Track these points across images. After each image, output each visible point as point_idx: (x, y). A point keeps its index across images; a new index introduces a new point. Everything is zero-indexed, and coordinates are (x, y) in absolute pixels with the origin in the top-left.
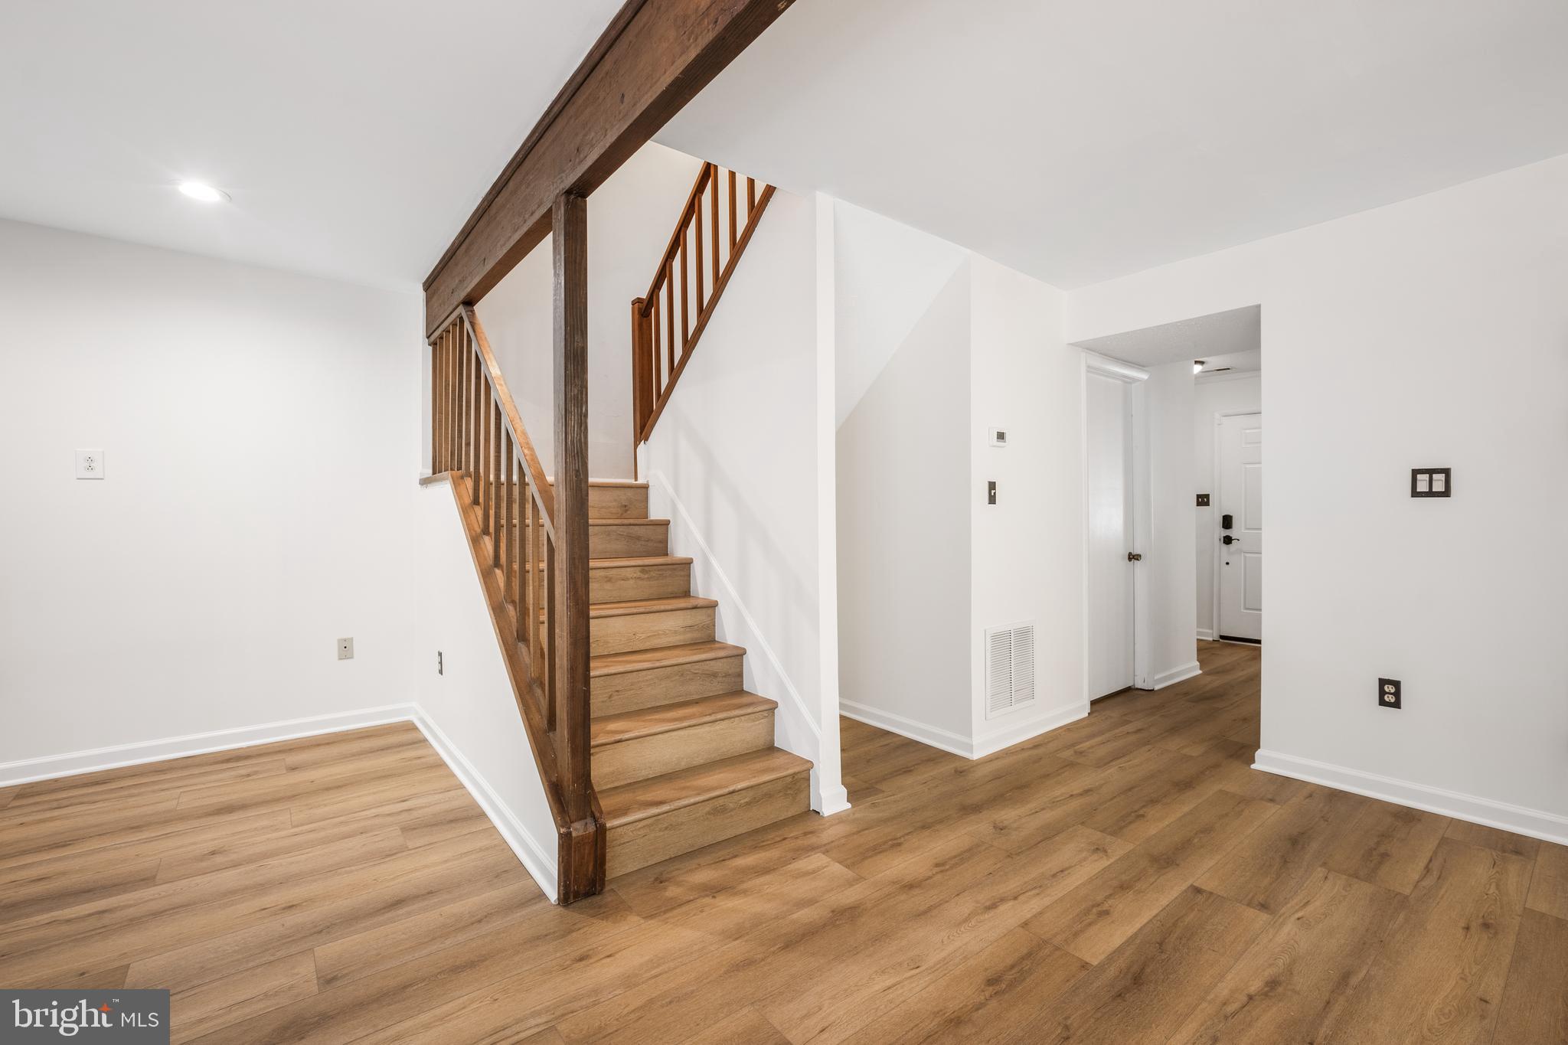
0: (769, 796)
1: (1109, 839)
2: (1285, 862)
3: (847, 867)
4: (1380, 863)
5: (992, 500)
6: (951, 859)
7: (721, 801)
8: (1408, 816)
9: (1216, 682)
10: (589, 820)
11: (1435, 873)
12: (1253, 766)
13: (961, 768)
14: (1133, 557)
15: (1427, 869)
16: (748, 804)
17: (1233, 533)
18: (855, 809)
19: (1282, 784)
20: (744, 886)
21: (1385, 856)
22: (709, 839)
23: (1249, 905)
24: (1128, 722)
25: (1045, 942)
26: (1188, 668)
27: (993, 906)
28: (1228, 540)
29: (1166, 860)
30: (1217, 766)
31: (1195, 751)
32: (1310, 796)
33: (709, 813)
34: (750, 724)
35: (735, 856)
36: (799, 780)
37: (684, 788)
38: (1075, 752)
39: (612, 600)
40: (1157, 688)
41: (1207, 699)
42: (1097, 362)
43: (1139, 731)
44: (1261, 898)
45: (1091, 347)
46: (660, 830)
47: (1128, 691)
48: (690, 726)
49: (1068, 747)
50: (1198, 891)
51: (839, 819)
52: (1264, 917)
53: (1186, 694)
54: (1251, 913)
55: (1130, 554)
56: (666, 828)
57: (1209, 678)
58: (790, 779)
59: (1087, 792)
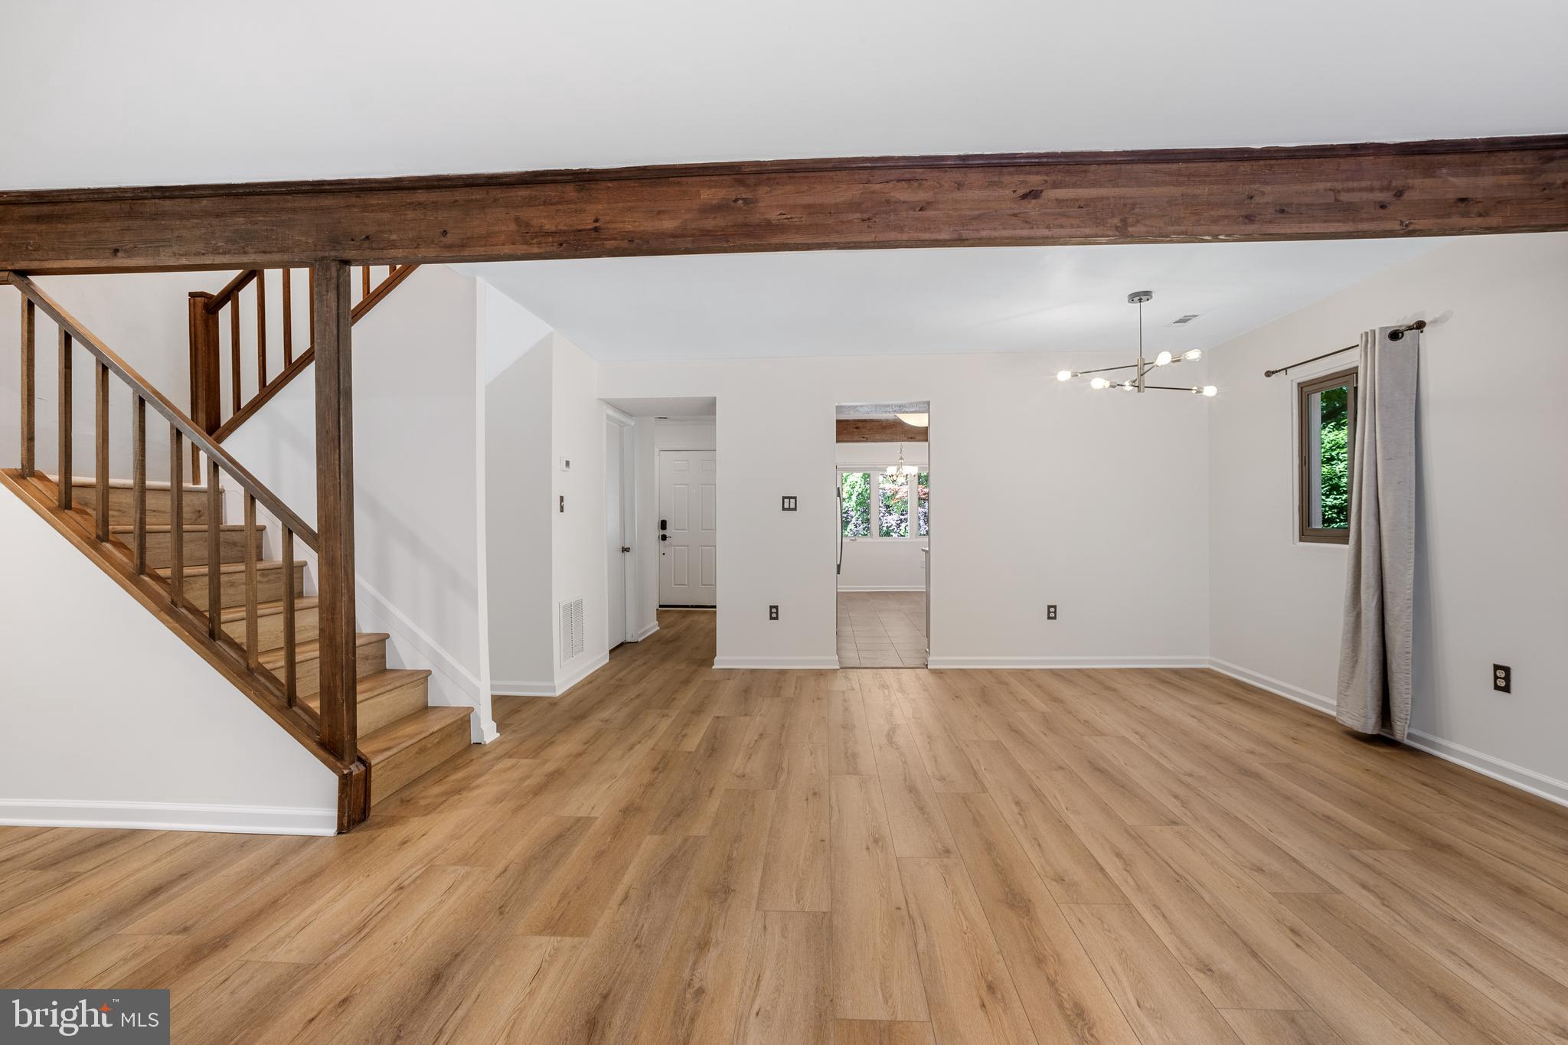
0: (449, 736)
1: (666, 711)
2: (746, 699)
3: (533, 758)
4: (780, 691)
5: (562, 510)
6: (592, 738)
7: (423, 743)
8: (783, 672)
9: (669, 633)
10: (357, 763)
11: (799, 688)
12: (713, 667)
13: (553, 703)
14: (625, 550)
15: (796, 688)
16: (438, 743)
17: (667, 533)
18: (503, 736)
19: (730, 673)
20: (474, 784)
21: (780, 688)
22: (417, 774)
23: (740, 716)
24: (635, 661)
25: (668, 751)
26: (652, 626)
27: (631, 748)
28: (664, 538)
29: (699, 710)
30: (695, 671)
31: (682, 666)
32: (743, 674)
33: (417, 753)
34: (413, 690)
35: (448, 776)
36: (463, 721)
37: (394, 739)
38: (617, 680)
39: (234, 604)
40: (639, 640)
41: (671, 641)
42: (611, 412)
43: (644, 664)
44: (744, 713)
45: (611, 403)
46: (390, 770)
47: (621, 645)
48: (378, 695)
49: (612, 678)
50: (718, 717)
51: (497, 743)
52: (747, 718)
53: (658, 641)
54: (742, 718)
55: (623, 548)
56: (393, 768)
57: (665, 631)
58: (459, 722)
59: (639, 696)
